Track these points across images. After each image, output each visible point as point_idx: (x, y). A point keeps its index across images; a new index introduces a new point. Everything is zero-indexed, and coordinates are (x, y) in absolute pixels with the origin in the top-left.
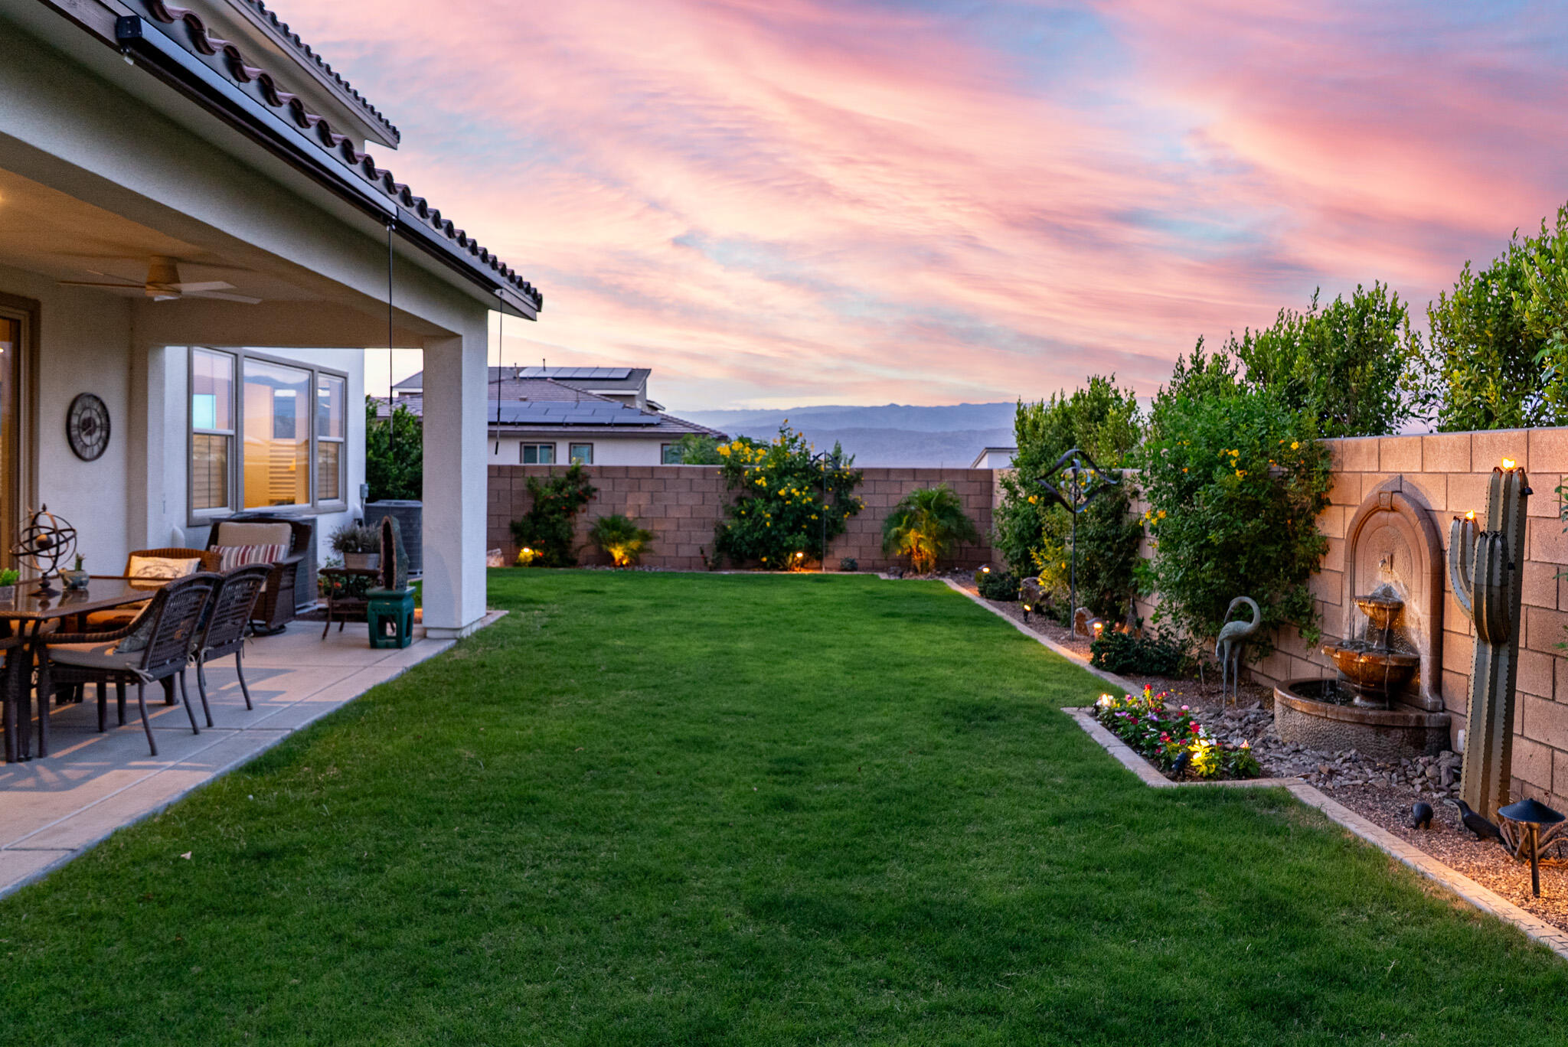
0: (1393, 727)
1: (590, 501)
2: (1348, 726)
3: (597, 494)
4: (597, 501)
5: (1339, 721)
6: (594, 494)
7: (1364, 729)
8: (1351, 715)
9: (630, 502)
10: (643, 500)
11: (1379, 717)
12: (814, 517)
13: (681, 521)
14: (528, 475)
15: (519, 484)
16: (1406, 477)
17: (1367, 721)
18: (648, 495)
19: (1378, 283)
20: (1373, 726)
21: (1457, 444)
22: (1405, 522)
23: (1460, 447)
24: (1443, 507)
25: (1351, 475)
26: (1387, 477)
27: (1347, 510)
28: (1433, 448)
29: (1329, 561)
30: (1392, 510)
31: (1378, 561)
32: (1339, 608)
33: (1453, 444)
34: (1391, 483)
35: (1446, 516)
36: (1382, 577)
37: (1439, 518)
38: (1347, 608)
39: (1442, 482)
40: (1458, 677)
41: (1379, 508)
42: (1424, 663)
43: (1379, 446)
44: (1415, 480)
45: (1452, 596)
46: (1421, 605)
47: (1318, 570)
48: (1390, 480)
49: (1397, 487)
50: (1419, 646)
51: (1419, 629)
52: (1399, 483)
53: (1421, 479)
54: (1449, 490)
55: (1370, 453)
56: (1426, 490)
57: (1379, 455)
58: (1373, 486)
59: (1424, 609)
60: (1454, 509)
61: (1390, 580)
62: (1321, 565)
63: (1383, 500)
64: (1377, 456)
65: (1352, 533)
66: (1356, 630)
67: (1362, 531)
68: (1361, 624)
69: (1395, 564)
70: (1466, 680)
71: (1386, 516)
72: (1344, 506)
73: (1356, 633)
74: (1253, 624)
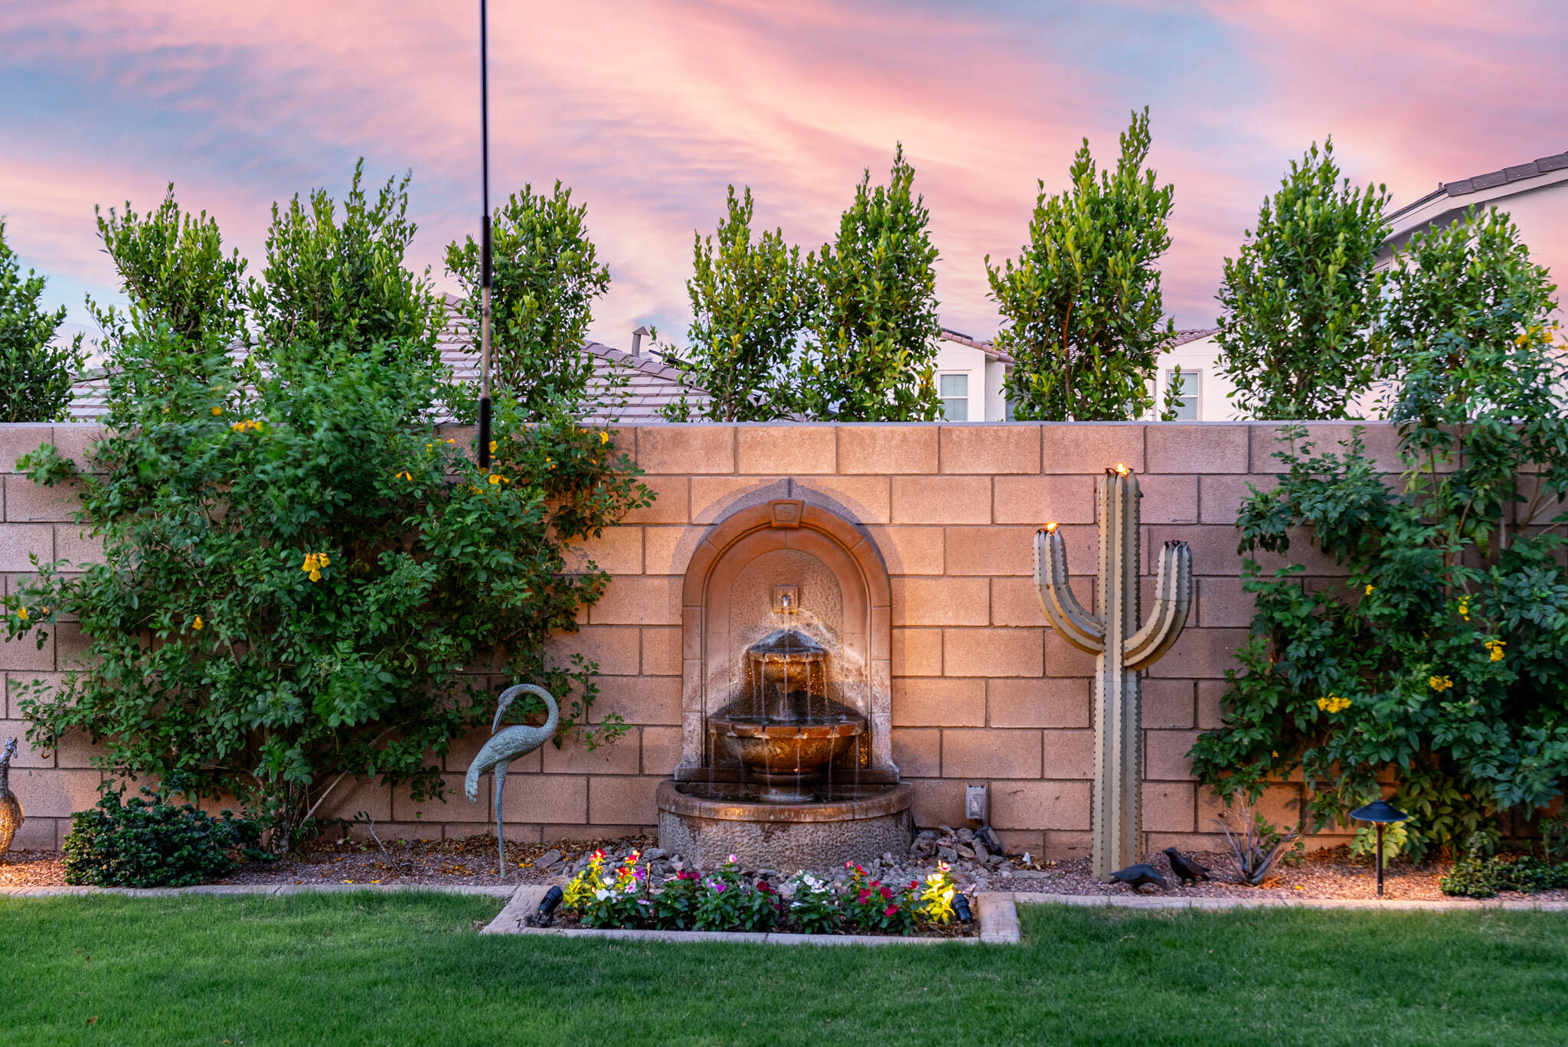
16: (801, 482)
21: (912, 438)
22: (825, 541)
23: (918, 442)
24: (884, 520)
25: (660, 480)
26: (754, 481)
27: (651, 532)
28: (862, 443)
29: (605, 612)
30: (802, 526)
31: (767, 599)
32: (641, 680)
33: (904, 438)
34: (767, 489)
35: (890, 530)
36: (776, 622)
37: (874, 532)
38: (697, 672)
39: (881, 487)
40: (922, 731)
41: (769, 526)
42: (881, 721)
43: (736, 437)
44: (822, 485)
45: (907, 632)
46: (865, 650)
47: (571, 628)
48: (763, 485)
49: (782, 494)
50: (860, 704)
51: (862, 681)
52: (785, 490)
53: (835, 483)
54: (895, 497)
55: (712, 448)
56: (848, 498)
57: (735, 450)
58: (721, 494)
59: (875, 652)
60: (906, 521)
61: (794, 624)
62: (580, 620)
63: (787, 515)
64: (730, 451)
65: (705, 562)
66: (709, 705)
67: (727, 557)
68: (724, 694)
69: (805, 601)
70: (936, 732)
71: (781, 535)
72: (643, 526)
73: (712, 709)
74: (549, 727)
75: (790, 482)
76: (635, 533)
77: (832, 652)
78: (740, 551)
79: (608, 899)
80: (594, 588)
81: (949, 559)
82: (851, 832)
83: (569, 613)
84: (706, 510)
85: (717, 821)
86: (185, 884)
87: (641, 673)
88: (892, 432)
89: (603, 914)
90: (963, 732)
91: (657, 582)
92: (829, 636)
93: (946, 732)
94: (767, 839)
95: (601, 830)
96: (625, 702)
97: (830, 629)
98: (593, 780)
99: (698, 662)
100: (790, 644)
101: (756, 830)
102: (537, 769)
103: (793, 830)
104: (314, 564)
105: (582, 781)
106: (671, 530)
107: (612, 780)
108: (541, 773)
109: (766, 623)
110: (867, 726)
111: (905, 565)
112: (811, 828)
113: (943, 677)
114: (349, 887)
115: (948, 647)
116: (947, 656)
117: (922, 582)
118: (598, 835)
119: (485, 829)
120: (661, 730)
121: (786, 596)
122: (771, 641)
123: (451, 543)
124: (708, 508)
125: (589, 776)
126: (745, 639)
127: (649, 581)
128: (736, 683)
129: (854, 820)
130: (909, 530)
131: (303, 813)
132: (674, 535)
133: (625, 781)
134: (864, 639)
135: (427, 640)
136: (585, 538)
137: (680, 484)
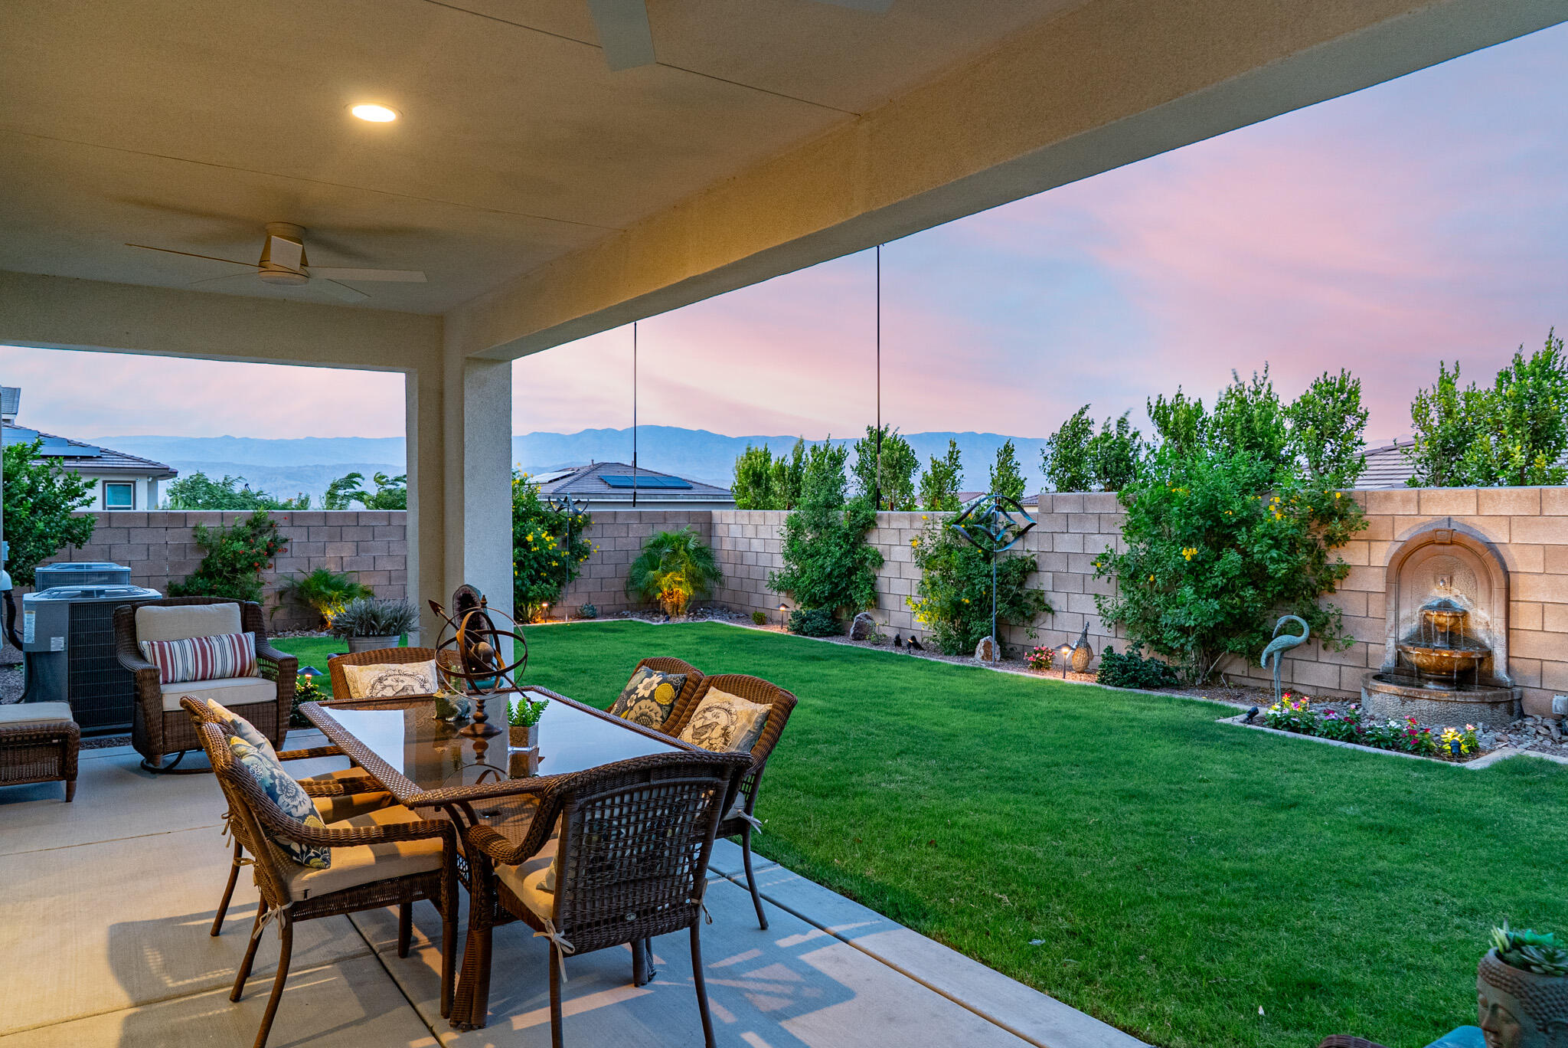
0: (1500, 702)
1: (278, 555)
2: (1473, 706)
3: (287, 546)
4: (288, 554)
5: (1466, 702)
6: (285, 546)
7: (1484, 706)
8: (1476, 697)
9: (330, 554)
10: (347, 551)
11: (1494, 696)
12: (554, 564)
13: (393, 574)
14: (191, 524)
15: (182, 536)
16: (1454, 519)
17: (1487, 700)
18: (352, 546)
19: (1343, 370)
20: (1489, 703)
21: (1523, 495)
22: (1467, 552)
23: (1527, 497)
24: (1507, 541)
25: (1378, 517)
26: (1429, 518)
27: (1373, 544)
28: (1492, 499)
29: (1348, 584)
30: (1452, 543)
31: (1432, 582)
32: (1366, 619)
33: (1519, 496)
34: (1436, 523)
35: (1509, 546)
36: (1438, 593)
37: (1500, 548)
38: (1393, 618)
39: (1505, 522)
40: (1529, 661)
41: (1433, 543)
42: (1499, 654)
43: (1419, 496)
44: (1468, 521)
45: (1520, 604)
46: (1491, 612)
47: (1332, 591)
48: (1434, 521)
49: (1445, 526)
50: (1487, 642)
51: (1488, 630)
52: (1446, 524)
53: (1476, 520)
54: (1513, 528)
55: (1406, 501)
56: (1484, 529)
57: (1418, 502)
58: (1410, 526)
59: (1496, 614)
60: (1520, 542)
61: (1448, 595)
62: (1337, 587)
63: (1441, 536)
64: (1416, 503)
65: (1397, 561)
66: (1400, 635)
67: (1408, 560)
68: (1408, 630)
69: (1454, 583)
70: (1539, 663)
71: (1441, 548)
72: (1369, 541)
73: (1402, 637)
74: (1303, 637)
75: (1449, 519)
76: (1365, 545)
77: (1471, 612)
78: (1418, 555)
79: (1275, 715)
80: (1344, 571)
81: (1547, 564)
82: (1453, 708)
83: (1331, 584)
84: (1403, 533)
85: (1378, 692)
86: (1130, 688)
87: (1367, 616)
88: (1511, 492)
89: (1272, 721)
90: (1555, 664)
91: (1376, 570)
92: (1468, 603)
93: (1544, 663)
94: (1403, 704)
95: (1346, 693)
96: (1359, 629)
97: (1469, 599)
98: (1343, 668)
99: (1393, 613)
100: (1445, 606)
101: (1397, 699)
102: (1315, 659)
103: (1417, 702)
104: (1188, 553)
105: (1337, 668)
106: (1384, 543)
107: (1352, 669)
108: (1317, 661)
109: (1432, 594)
110: (1490, 654)
111: (1520, 566)
112: (1428, 702)
113: (1543, 631)
114: (1204, 699)
115: (1546, 614)
116: (1546, 619)
117: (1530, 576)
118: (1344, 695)
119: (1290, 686)
120: (1378, 646)
121: (1443, 580)
122: (1435, 604)
123: (1254, 545)
124: (1404, 533)
125: (1340, 665)
126: (1420, 602)
127: (1372, 569)
128: (1415, 624)
129: (1455, 701)
130: (1522, 547)
131: (1208, 668)
132: (1385, 546)
133: (1359, 670)
134: (1490, 606)
135: (1244, 591)
136: (1338, 547)
137: (1389, 520)
